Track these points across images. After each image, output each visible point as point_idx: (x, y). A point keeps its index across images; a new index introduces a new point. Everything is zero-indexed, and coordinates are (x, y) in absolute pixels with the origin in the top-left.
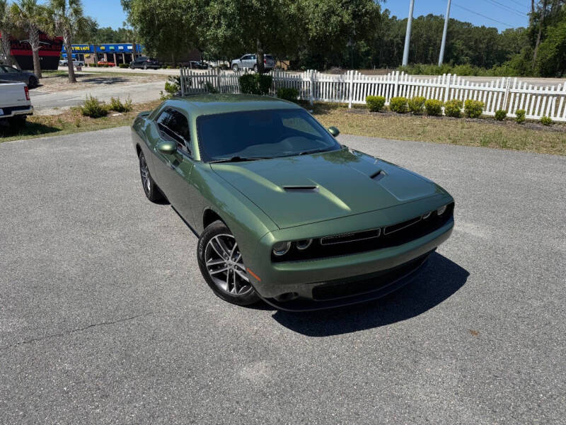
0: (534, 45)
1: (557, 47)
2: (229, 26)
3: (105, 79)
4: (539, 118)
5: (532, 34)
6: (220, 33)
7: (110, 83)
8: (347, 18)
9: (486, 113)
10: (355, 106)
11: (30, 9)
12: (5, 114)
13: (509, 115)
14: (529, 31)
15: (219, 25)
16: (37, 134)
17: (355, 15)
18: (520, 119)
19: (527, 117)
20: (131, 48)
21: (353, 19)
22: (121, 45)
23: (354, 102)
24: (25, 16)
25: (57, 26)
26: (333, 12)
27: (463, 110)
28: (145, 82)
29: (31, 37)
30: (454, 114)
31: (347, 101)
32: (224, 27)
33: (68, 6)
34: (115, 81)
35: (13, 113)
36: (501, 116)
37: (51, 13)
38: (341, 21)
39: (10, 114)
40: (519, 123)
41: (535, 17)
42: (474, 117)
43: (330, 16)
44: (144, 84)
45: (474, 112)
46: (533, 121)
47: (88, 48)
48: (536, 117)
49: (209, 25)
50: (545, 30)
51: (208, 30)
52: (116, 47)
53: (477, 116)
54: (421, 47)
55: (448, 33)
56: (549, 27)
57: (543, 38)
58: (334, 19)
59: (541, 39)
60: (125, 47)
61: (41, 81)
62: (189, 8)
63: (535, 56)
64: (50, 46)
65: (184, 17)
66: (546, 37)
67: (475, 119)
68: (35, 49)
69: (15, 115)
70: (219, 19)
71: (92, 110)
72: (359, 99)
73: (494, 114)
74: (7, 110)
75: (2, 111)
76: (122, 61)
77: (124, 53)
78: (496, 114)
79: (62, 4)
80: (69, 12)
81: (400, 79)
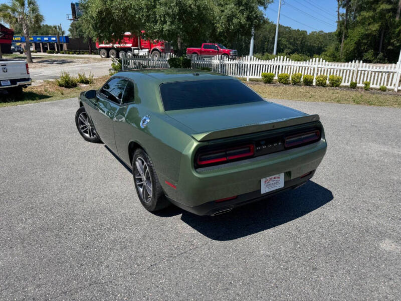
0: (340, 41)
1: (355, 43)
2: (172, 23)
3: (55, 61)
4: (378, 87)
5: (339, 34)
6: (166, 27)
7: (61, 64)
8: (243, 21)
9: (343, 84)
10: (250, 80)
12: (12, 85)
13: (358, 85)
14: (337, 32)
15: (165, 22)
16: (36, 100)
18: (367, 88)
19: (371, 86)
20: (54, 39)
22: (45, 37)
23: (251, 77)
25: (19, 20)
26: (234, 16)
27: (328, 82)
28: (87, 63)
30: (321, 84)
31: (245, 76)
32: (168, 23)
33: (27, 5)
34: (63, 62)
35: (18, 84)
36: (353, 86)
37: (13, 10)
38: (240, 22)
39: (16, 84)
40: (366, 90)
41: (340, 24)
42: (336, 86)
43: (232, 19)
44: (86, 65)
45: (335, 83)
46: (376, 89)
47: (19, 39)
48: (374, 86)
49: (156, 22)
50: (347, 32)
52: (42, 38)
53: (338, 86)
54: (260, 43)
56: (349, 30)
57: (346, 37)
58: (235, 21)
59: (345, 38)
60: (50, 38)
63: (341, 49)
64: (4, 36)
65: (137, 16)
66: (348, 37)
67: (337, 88)
71: (66, 82)
72: (252, 75)
73: (349, 84)
74: (13, 82)
75: (9, 82)
76: (47, 49)
77: (49, 42)
78: (351, 84)
79: (23, 4)
80: (27, 9)
81: (283, 62)
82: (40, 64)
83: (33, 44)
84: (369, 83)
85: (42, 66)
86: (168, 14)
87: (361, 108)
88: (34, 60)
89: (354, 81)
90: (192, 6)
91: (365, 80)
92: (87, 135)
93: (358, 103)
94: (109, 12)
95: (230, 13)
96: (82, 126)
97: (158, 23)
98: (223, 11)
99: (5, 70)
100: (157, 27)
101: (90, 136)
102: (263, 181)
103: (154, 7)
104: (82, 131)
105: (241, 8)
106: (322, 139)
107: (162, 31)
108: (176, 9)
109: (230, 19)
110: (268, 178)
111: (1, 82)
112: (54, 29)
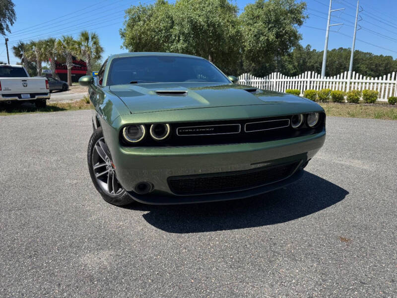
6: (180, 46)
8: (272, 37)
9: (379, 100)
11: (68, 43)
12: (31, 97)
15: (179, 41)
16: (50, 111)
17: (278, 36)
21: (277, 37)
24: (65, 47)
25: (82, 51)
26: (262, 34)
27: (361, 99)
29: (67, 61)
30: (354, 100)
32: (182, 42)
33: (90, 40)
35: (37, 97)
36: (393, 101)
37: (79, 44)
38: (267, 39)
39: (35, 97)
42: (371, 102)
43: (260, 37)
45: (371, 99)
51: (172, 45)
53: (373, 102)
55: (354, 60)
58: (262, 38)
61: (70, 88)
62: (159, 31)
64: (81, 68)
65: (156, 37)
67: (371, 104)
68: (69, 68)
69: (37, 99)
70: (179, 37)
73: (386, 100)
74: (33, 95)
75: (29, 95)
78: (390, 99)
79: (87, 39)
80: (91, 43)
81: (311, 78)
99: (25, 86)
111: (22, 95)
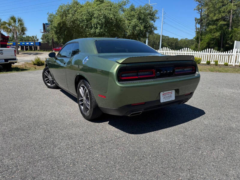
0: (198, 42)
1: (207, 43)
2: (101, 28)
3: (32, 53)
4: (223, 63)
5: (197, 39)
6: (97, 31)
8: (142, 28)
9: (202, 62)
12: (5, 62)
13: (211, 63)
14: (196, 38)
15: (97, 28)
18: (216, 64)
19: (219, 63)
20: (32, 43)
25: (12, 30)
32: (99, 28)
33: (17, 22)
34: (37, 54)
35: (9, 61)
38: (140, 29)
39: (8, 62)
40: (216, 65)
41: (198, 33)
42: (198, 64)
43: (136, 27)
46: (222, 65)
47: (12, 44)
48: (221, 63)
49: (91, 28)
50: (202, 38)
52: (25, 43)
56: (203, 36)
57: (201, 40)
58: (137, 28)
59: (200, 40)
60: (30, 43)
62: (83, 21)
63: (199, 47)
64: (3, 40)
65: (81, 25)
66: (202, 40)
69: (10, 63)
71: (38, 62)
73: (206, 63)
74: (6, 60)
75: (4, 60)
76: (28, 49)
77: (29, 46)
78: (207, 62)
79: (15, 21)
80: (17, 24)
81: (166, 51)
82: (23, 55)
83: (20, 47)
84: (218, 61)
85: (24, 56)
86: (99, 23)
87: (214, 73)
88: (19, 53)
89: (209, 60)
90: (113, 18)
91: (215, 60)
92: (49, 84)
93: (212, 71)
94: (64, 23)
95: (134, 24)
96: (46, 79)
97: (93, 29)
98: (130, 23)
99: (2, 54)
100: (92, 31)
101: (51, 85)
102: (161, 94)
103: (91, 19)
104: (46, 82)
105: (141, 21)
106: (197, 72)
107: (95, 33)
108: (103, 20)
109: (134, 27)
110: (165, 92)
112: (32, 38)
